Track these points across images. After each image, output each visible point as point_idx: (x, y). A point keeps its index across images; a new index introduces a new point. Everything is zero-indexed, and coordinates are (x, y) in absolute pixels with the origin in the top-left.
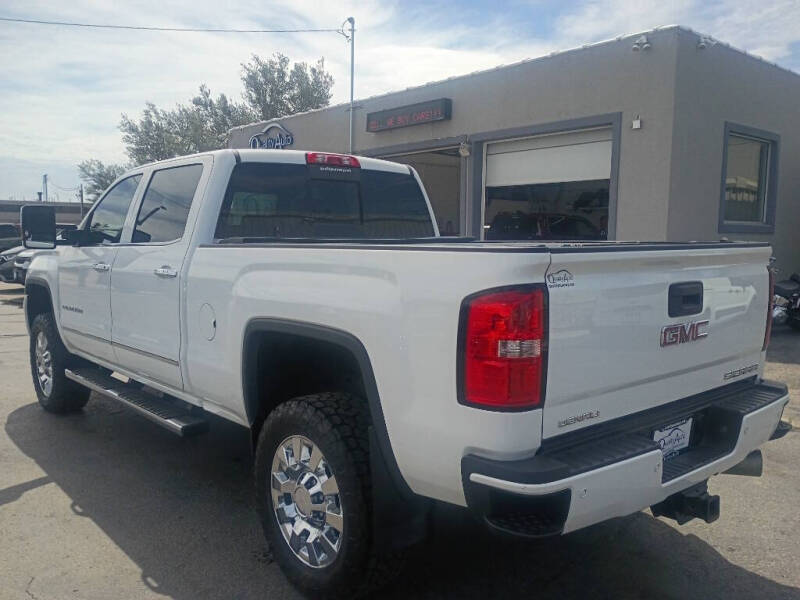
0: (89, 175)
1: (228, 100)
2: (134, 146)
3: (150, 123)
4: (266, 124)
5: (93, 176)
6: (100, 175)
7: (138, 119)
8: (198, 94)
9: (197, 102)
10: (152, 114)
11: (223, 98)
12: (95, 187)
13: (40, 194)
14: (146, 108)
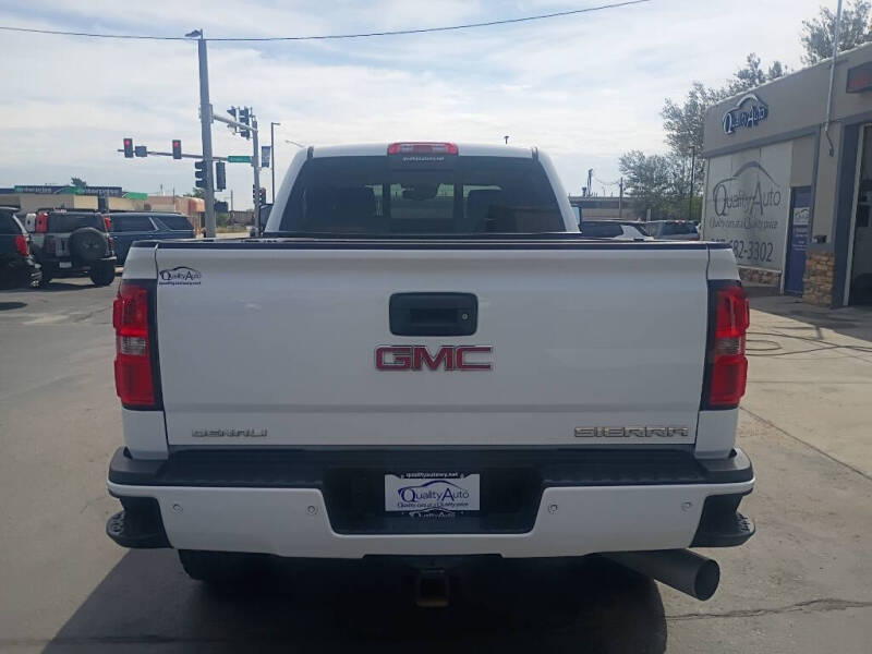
0: (629, 168)
1: (783, 68)
2: (675, 133)
3: (695, 105)
4: (742, 96)
5: (633, 168)
6: (640, 167)
7: (681, 102)
8: (744, 66)
9: (743, 75)
10: (699, 95)
11: (777, 65)
12: (634, 180)
13: (584, 189)
14: (692, 89)
